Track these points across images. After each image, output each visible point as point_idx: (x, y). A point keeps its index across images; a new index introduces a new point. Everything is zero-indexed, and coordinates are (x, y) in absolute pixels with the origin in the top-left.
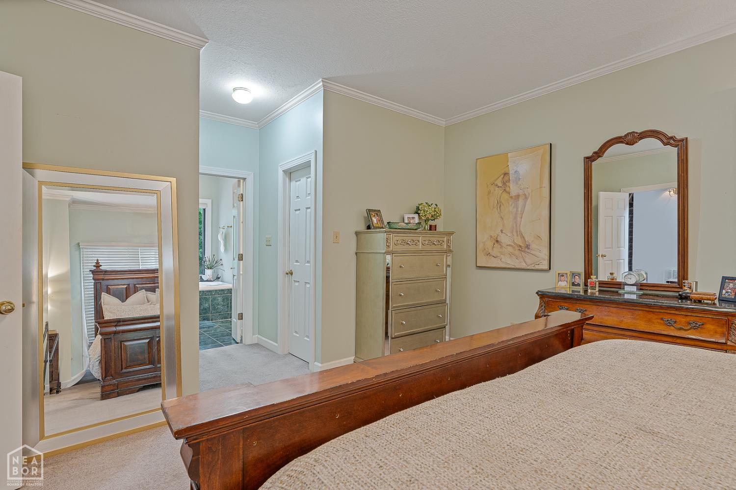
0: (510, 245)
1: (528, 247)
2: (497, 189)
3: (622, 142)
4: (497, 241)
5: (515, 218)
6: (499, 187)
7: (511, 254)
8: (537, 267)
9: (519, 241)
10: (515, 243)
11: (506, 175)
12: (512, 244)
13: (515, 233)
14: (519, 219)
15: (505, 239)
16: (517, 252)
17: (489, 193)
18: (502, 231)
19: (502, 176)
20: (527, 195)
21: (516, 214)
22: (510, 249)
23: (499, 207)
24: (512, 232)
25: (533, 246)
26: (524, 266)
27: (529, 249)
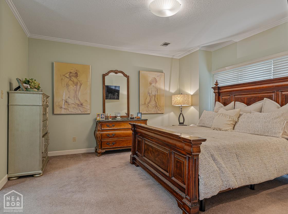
0: (73, 104)
1: (82, 104)
2: (66, 78)
3: (114, 72)
4: (66, 102)
5: (76, 92)
6: (67, 78)
7: (74, 108)
8: (86, 113)
9: (78, 102)
10: (76, 103)
11: (71, 73)
12: (74, 103)
13: (75, 99)
14: (77, 92)
15: (70, 101)
16: (76, 107)
17: (62, 79)
18: (69, 97)
19: (69, 73)
20: (81, 83)
21: (76, 91)
22: (73, 105)
23: (67, 86)
24: (74, 98)
25: (84, 104)
26: (80, 112)
27: (82, 105)
